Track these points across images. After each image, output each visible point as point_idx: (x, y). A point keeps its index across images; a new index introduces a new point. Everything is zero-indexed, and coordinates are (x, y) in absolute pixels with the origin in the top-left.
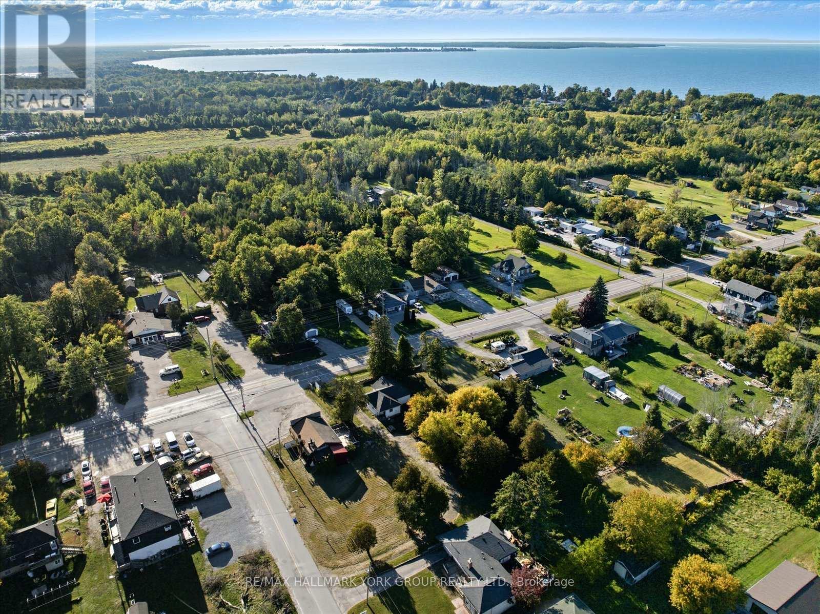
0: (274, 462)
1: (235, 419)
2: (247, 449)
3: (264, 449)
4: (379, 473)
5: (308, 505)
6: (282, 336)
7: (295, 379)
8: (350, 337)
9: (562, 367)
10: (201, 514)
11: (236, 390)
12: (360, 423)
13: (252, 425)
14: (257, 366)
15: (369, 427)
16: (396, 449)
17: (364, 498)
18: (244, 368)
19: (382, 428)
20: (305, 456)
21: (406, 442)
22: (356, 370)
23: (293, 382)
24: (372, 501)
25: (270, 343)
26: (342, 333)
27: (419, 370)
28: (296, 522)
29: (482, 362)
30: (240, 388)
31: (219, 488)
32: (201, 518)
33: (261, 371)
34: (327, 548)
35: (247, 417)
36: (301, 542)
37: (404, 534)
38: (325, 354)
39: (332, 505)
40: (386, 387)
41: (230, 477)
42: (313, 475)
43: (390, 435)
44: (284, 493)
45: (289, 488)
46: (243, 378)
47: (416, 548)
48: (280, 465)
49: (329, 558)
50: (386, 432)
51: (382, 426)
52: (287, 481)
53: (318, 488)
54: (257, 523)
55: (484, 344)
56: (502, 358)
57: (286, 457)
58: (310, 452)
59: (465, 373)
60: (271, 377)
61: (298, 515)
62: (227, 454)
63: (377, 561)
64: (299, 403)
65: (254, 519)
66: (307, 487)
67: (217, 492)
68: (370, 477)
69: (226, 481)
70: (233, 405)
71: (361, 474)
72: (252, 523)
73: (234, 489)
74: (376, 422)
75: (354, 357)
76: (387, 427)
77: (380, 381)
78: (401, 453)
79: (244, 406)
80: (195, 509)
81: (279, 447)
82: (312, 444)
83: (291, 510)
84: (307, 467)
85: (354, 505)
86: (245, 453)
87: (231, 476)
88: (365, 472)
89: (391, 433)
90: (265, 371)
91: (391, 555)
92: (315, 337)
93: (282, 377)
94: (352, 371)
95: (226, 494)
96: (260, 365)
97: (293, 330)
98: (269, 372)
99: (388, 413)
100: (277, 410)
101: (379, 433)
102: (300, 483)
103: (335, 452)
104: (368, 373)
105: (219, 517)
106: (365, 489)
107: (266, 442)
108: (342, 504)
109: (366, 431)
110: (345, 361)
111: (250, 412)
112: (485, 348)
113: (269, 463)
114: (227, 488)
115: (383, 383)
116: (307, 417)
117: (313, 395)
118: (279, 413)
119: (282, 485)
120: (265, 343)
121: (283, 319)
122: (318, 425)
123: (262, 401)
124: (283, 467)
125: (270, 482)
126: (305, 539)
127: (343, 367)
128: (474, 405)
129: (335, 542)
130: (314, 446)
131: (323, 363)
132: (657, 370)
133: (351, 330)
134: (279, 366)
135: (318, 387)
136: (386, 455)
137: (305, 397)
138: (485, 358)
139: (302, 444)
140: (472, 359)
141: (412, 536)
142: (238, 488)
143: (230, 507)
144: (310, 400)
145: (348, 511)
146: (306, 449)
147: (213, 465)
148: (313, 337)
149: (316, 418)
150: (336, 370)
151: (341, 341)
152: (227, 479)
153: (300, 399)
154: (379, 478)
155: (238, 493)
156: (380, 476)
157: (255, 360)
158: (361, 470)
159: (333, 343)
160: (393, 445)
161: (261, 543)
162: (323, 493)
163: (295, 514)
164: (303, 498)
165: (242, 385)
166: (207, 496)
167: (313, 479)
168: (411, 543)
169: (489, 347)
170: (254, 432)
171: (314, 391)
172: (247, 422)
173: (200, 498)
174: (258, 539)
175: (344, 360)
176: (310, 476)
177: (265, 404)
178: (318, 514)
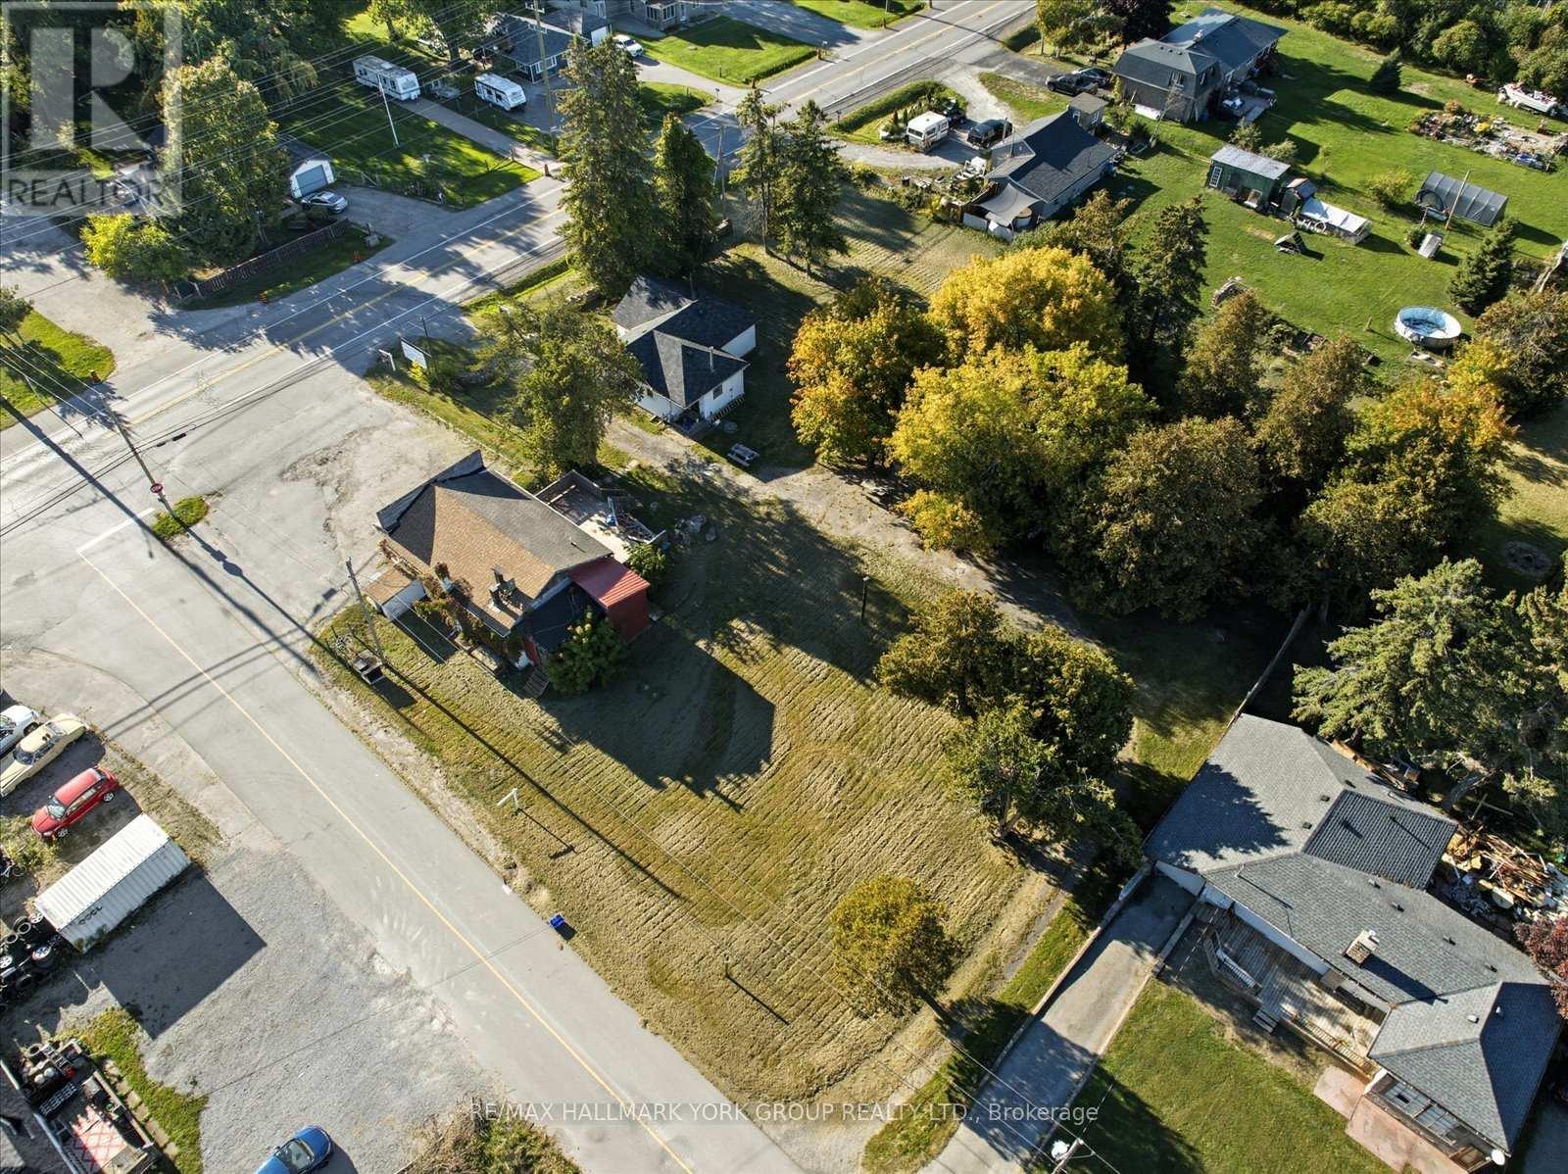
0: (363, 690)
1: (139, 545)
2: (233, 661)
3: (304, 646)
4: (781, 636)
5: (575, 836)
6: (211, 199)
7: (313, 347)
8: (452, 175)
9: (1130, 165)
10: (135, 1013)
11: (99, 431)
12: (620, 457)
13: (218, 556)
14: (151, 325)
15: (659, 465)
16: (794, 527)
17: (779, 746)
18: (103, 340)
19: (709, 461)
20: (482, 636)
21: (814, 493)
22: (521, 274)
23: (312, 358)
24: (810, 748)
25: (174, 230)
26: (413, 163)
27: (732, 237)
28: (565, 930)
29: (906, 183)
30: (113, 421)
31: (177, 864)
32: (141, 1035)
33: (174, 344)
34: (738, 1010)
35: (186, 528)
36: (628, 1017)
37: (996, 855)
38: (385, 242)
39: (673, 808)
40: (669, 313)
41: (204, 800)
42: (540, 700)
43: (746, 480)
44: (463, 812)
45: (476, 786)
46: (116, 381)
47: (1064, 898)
48: (394, 695)
49: (770, 1057)
50: (728, 470)
51: (706, 452)
52: (451, 755)
53: (584, 750)
54: (401, 981)
55: (880, 128)
56: (954, 165)
57: (405, 657)
58: (508, 622)
59: (877, 231)
60: (218, 355)
61: (557, 892)
62: (157, 706)
63: (958, 1006)
64: (366, 431)
65: (383, 969)
66: (539, 760)
67: (174, 884)
68: (757, 658)
69: (194, 827)
70: (110, 495)
71: (719, 653)
72: (381, 989)
73: (242, 852)
74: (678, 444)
75: (494, 237)
76: (724, 453)
77: (638, 297)
78: (823, 540)
79: (157, 488)
80: (101, 1000)
81: (360, 619)
82: (507, 593)
83: (522, 876)
84: (507, 675)
85: (755, 788)
86: (232, 680)
87: (207, 794)
88: (731, 641)
89: (748, 470)
90: (191, 338)
91: (993, 960)
92: (328, 188)
93: (262, 348)
94: (505, 280)
95: (218, 880)
96: (160, 321)
97: (245, 168)
98: (206, 341)
99: (709, 404)
100: (289, 473)
101: (708, 481)
102: (509, 750)
103: (607, 600)
104: (573, 275)
105: (225, 1006)
106: (765, 710)
107: (300, 611)
108: (709, 794)
109: (659, 485)
110: (469, 253)
111: (188, 506)
112: (887, 140)
113: (344, 697)
114: (211, 856)
115: (653, 302)
116: (435, 481)
117: (408, 390)
118: (306, 486)
119: (437, 782)
120: (153, 235)
121: (193, 129)
122: (492, 505)
123: (222, 453)
124: (410, 701)
125: (383, 775)
126: (635, 999)
127: (470, 275)
128: (1055, 319)
129: (754, 971)
130: (517, 596)
131: (394, 273)
132: (1372, 137)
133: (441, 150)
134: (235, 311)
135: (417, 357)
136: (775, 561)
137: (379, 402)
138: (908, 171)
139: (459, 596)
140: (870, 178)
141: (1030, 855)
142: (259, 842)
143: (255, 943)
144: (401, 411)
145: (746, 818)
146: (482, 613)
147: (109, 765)
148: (321, 190)
149: (471, 477)
150: (451, 287)
151: (423, 190)
152: (194, 813)
153: (363, 416)
154: (792, 653)
155: (267, 862)
156: (793, 642)
157: (140, 307)
158: (713, 638)
159: (398, 199)
160: (779, 516)
161: (460, 1075)
162: (613, 771)
163: (543, 895)
164: (544, 811)
165: (116, 406)
166: (133, 919)
167: (551, 722)
168: (1037, 885)
169: (897, 136)
170: (232, 585)
171: (402, 377)
172: (188, 546)
173: (102, 943)
174: (436, 1058)
175: (461, 249)
176: (533, 713)
177: (237, 460)
178: (634, 864)
